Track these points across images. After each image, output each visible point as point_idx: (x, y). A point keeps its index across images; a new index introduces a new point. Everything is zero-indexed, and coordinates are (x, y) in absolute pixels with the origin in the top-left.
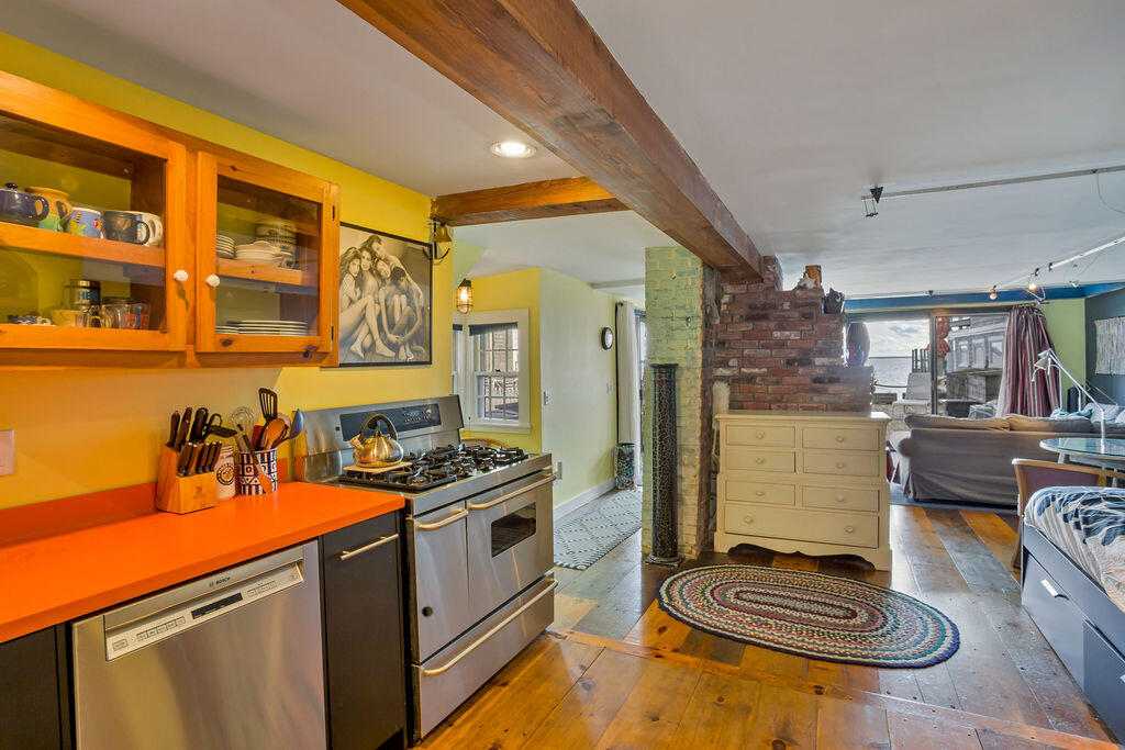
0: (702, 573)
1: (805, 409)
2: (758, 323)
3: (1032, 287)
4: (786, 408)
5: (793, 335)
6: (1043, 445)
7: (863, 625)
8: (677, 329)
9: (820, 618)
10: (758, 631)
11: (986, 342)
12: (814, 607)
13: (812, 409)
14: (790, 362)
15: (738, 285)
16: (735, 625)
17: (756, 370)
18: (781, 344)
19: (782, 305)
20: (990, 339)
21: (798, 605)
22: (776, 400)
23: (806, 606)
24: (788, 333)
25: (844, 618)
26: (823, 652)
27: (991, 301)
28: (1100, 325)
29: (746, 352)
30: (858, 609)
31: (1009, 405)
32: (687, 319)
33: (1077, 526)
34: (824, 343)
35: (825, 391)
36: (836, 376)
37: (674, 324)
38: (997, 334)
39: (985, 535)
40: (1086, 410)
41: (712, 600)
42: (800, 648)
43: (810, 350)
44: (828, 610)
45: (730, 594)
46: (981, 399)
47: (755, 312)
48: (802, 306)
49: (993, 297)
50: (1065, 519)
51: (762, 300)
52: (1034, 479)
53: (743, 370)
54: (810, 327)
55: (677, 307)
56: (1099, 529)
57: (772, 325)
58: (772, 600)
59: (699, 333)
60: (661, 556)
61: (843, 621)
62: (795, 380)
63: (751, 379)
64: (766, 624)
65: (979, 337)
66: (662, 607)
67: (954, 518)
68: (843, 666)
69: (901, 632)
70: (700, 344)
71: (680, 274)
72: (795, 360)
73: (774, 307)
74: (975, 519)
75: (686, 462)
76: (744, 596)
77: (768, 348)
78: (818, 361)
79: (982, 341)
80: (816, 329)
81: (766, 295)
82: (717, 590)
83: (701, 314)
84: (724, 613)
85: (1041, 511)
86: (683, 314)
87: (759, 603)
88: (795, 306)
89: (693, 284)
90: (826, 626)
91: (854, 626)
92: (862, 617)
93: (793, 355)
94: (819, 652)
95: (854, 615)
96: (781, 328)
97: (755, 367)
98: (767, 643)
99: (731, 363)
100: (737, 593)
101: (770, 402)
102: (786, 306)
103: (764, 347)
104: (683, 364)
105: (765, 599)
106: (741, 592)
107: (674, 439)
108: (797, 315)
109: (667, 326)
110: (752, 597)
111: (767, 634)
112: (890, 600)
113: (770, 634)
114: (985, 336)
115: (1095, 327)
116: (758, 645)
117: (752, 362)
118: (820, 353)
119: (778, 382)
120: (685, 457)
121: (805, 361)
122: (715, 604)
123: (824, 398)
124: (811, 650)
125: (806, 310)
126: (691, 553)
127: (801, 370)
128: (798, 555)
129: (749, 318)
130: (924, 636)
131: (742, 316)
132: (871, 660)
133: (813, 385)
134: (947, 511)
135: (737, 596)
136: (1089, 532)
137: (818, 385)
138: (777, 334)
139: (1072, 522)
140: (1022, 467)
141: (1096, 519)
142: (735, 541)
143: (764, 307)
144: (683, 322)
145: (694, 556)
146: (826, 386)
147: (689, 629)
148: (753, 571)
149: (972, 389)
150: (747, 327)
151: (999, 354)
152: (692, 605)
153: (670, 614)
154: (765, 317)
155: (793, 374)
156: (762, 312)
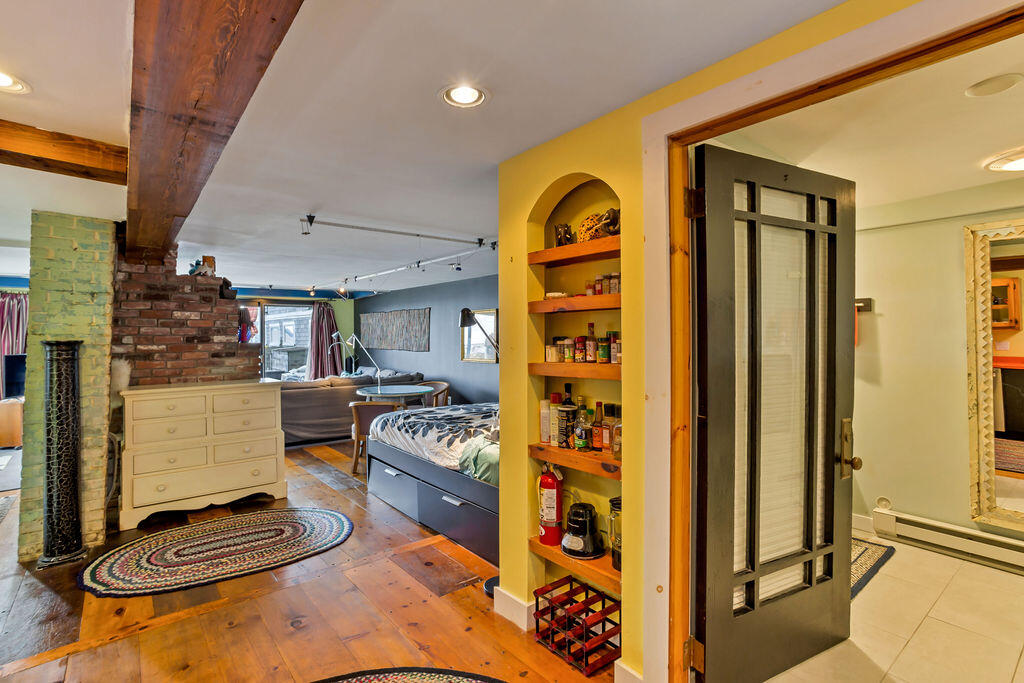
0: (122, 552)
1: (203, 380)
2: (156, 302)
3: (342, 290)
4: (186, 381)
5: (194, 316)
6: (358, 392)
7: (293, 535)
8: (78, 303)
9: (260, 542)
10: (218, 570)
11: (281, 326)
12: (250, 538)
13: (212, 379)
14: (190, 340)
15: (136, 264)
16: (194, 575)
17: (155, 347)
18: (182, 323)
19: (183, 288)
20: (284, 324)
21: (237, 541)
22: (175, 375)
23: (243, 539)
24: (187, 314)
25: (277, 535)
26: (278, 561)
27: (310, 296)
28: (363, 317)
29: (143, 330)
30: (282, 527)
31: (313, 372)
32: (92, 294)
33: (407, 431)
34: (222, 324)
35: (221, 365)
36: (232, 351)
37: (74, 299)
38: (290, 320)
39: (329, 460)
40: (358, 371)
41: (154, 568)
42: (261, 566)
43: (209, 329)
44: (262, 535)
45: (170, 556)
46: (285, 369)
47: (154, 292)
48: (202, 290)
49: (312, 294)
50: (399, 430)
51: (163, 281)
52: (366, 413)
53: (139, 347)
54: (209, 309)
55: (79, 281)
56: (418, 430)
57: (173, 305)
58: (212, 546)
59: (109, 309)
60: (61, 553)
61: (278, 538)
62: (194, 355)
63: (148, 356)
64: (222, 563)
65: (276, 321)
66: (100, 595)
67: (302, 453)
68: (297, 564)
69: (317, 530)
70: (109, 320)
71: (85, 246)
72: (194, 338)
73: (175, 289)
74: (318, 451)
75: (90, 444)
76: (185, 553)
77: (167, 327)
78: (217, 338)
79: (278, 324)
80: (215, 311)
81: (167, 278)
82: (154, 556)
83: (111, 290)
84: (176, 571)
85: (383, 429)
86: (88, 288)
87: (203, 552)
88: (196, 289)
89: (101, 258)
90: (268, 545)
91: (288, 537)
92: (289, 531)
93: (194, 333)
94: (275, 562)
95: (282, 532)
96: (181, 308)
97: (154, 344)
98: (233, 575)
99: (125, 340)
100: (175, 553)
101: (169, 377)
102: (187, 289)
103: (164, 325)
104: (87, 341)
105: (205, 548)
106: (178, 551)
107: (77, 420)
108: (198, 298)
109: (63, 299)
110: (193, 550)
111: (227, 569)
112: (299, 514)
113: (230, 568)
114: (280, 321)
115: (360, 319)
116: (226, 579)
117: (150, 340)
118: (219, 332)
119: (177, 358)
120: (87, 439)
121: (204, 338)
122: (161, 569)
123: (221, 370)
124: (269, 564)
125: (205, 294)
126: (96, 539)
127: (200, 347)
128: (212, 507)
129: (147, 298)
130: (332, 527)
131: (139, 295)
132: (312, 552)
133: (211, 359)
134: (297, 450)
135: (177, 554)
136: (414, 433)
137: (216, 359)
138: (177, 314)
139: (403, 430)
140: (356, 407)
141: (414, 425)
142: (144, 514)
143: (164, 289)
144: (88, 298)
145: (101, 540)
146: (223, 359)
147: (150, 598)
148: (175, 533)
149: (276, 362)
150: (145, 306)
151: (291, 335)
152: (135, 579)
153: (116, 596)
154: (165, 298)
155: (193, 350)
156: (162, 293)
